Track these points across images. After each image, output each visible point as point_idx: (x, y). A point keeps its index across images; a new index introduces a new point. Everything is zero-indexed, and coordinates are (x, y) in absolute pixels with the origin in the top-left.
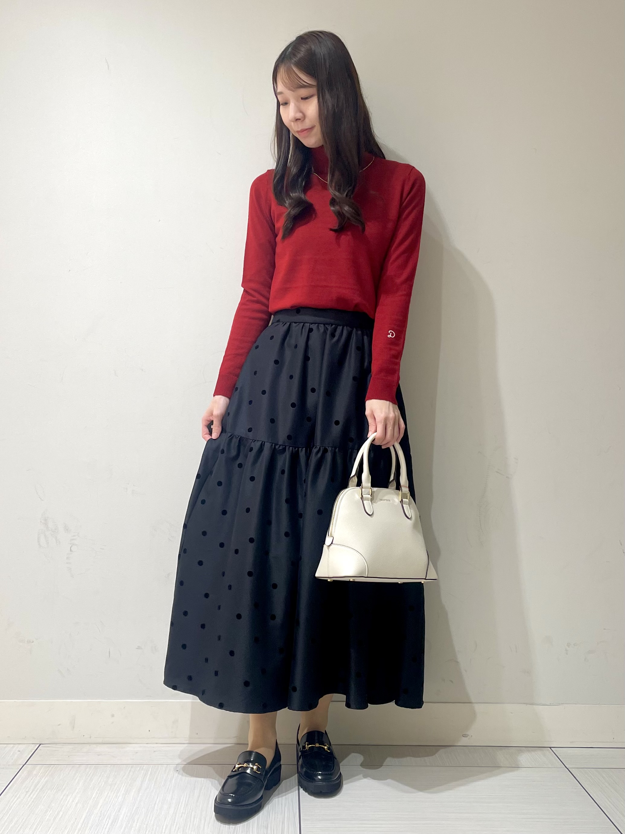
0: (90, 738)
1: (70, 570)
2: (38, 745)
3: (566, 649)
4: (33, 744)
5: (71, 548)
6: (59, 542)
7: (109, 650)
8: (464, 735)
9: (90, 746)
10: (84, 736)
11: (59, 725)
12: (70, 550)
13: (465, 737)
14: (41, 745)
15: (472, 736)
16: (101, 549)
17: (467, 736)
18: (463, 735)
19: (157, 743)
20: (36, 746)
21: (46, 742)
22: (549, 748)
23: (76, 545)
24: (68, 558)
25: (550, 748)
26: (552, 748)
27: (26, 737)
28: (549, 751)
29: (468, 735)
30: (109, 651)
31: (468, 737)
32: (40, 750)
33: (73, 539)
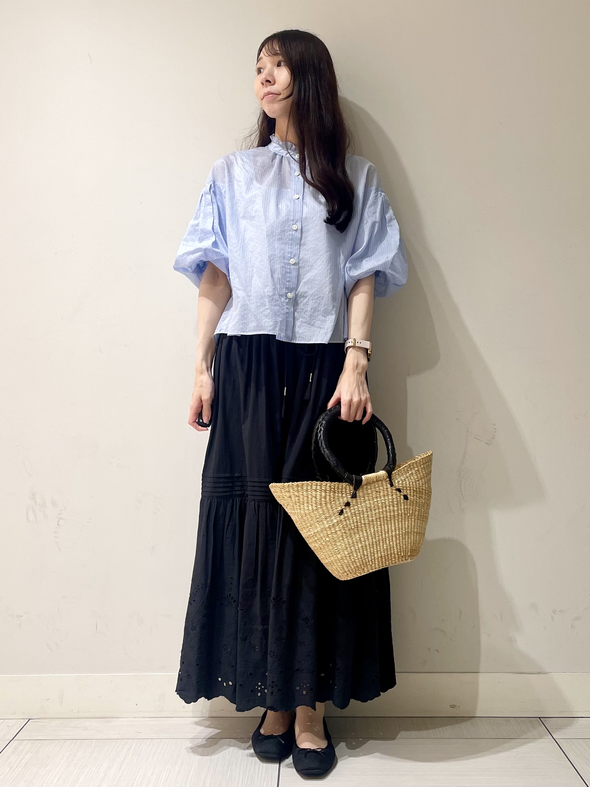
0: (78, 712)
1: (58, 544)
2: (28, 720)
3: (552, 616)
4: (22, 719)
5: (58, 522)
6: (47, 516)
7: (96, 623)
8: (452, 705)
9: (78, 720)
10: (72, 710)
11: (48, 699)
12: (57, 524)
13: (453, 708)
14: (30, 720)
15: (459, 707)
16: (87, 522)
17: (454, 706)
18: (450, 706)
19: (144, 717)
20: (25, 721)
21: (35, 717)
22: (538, 719)
23: (63, 519)
24: (54, 533)
25: (540, 718)
26: (541, 719)
27: (15, 712)
28: (538, 721)
29: (456, 706)
30: (97, 625)
31: (456, 708)
32: (29, 725)
33: (61, 514)
